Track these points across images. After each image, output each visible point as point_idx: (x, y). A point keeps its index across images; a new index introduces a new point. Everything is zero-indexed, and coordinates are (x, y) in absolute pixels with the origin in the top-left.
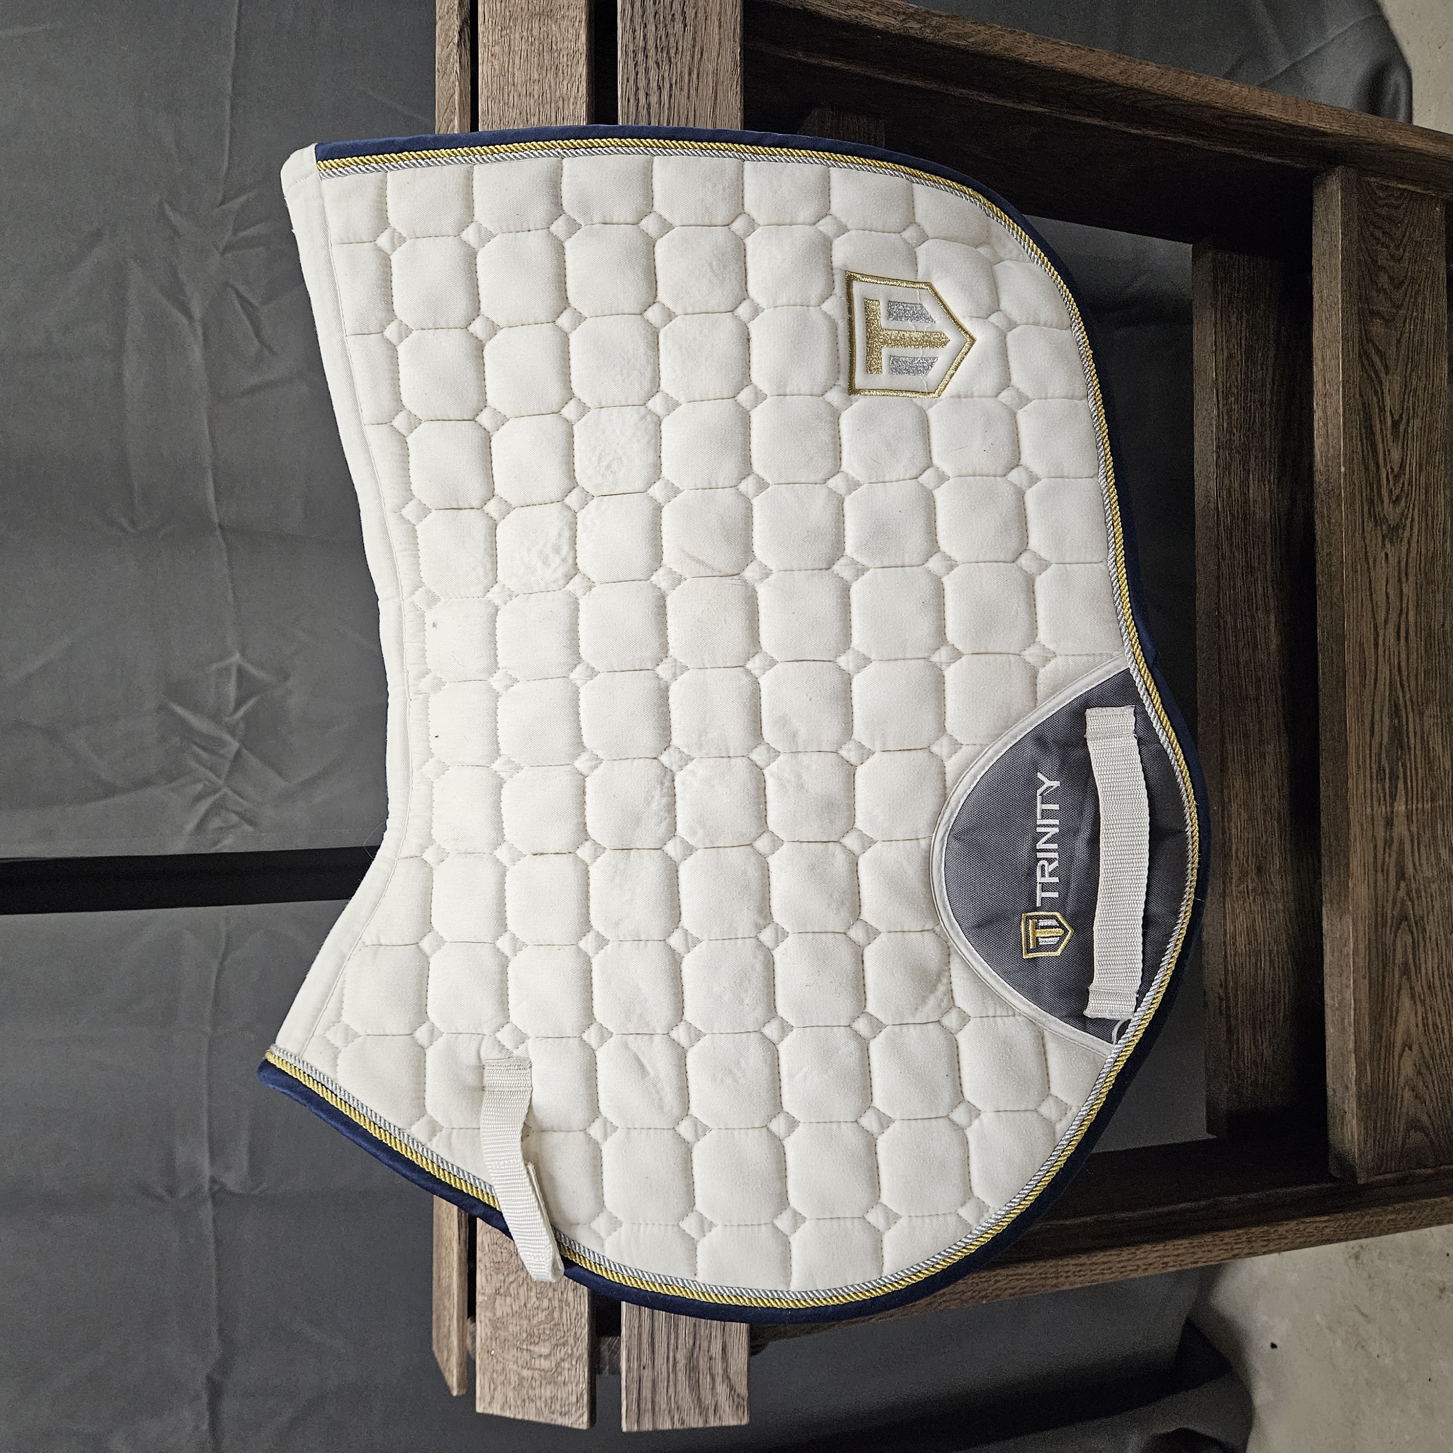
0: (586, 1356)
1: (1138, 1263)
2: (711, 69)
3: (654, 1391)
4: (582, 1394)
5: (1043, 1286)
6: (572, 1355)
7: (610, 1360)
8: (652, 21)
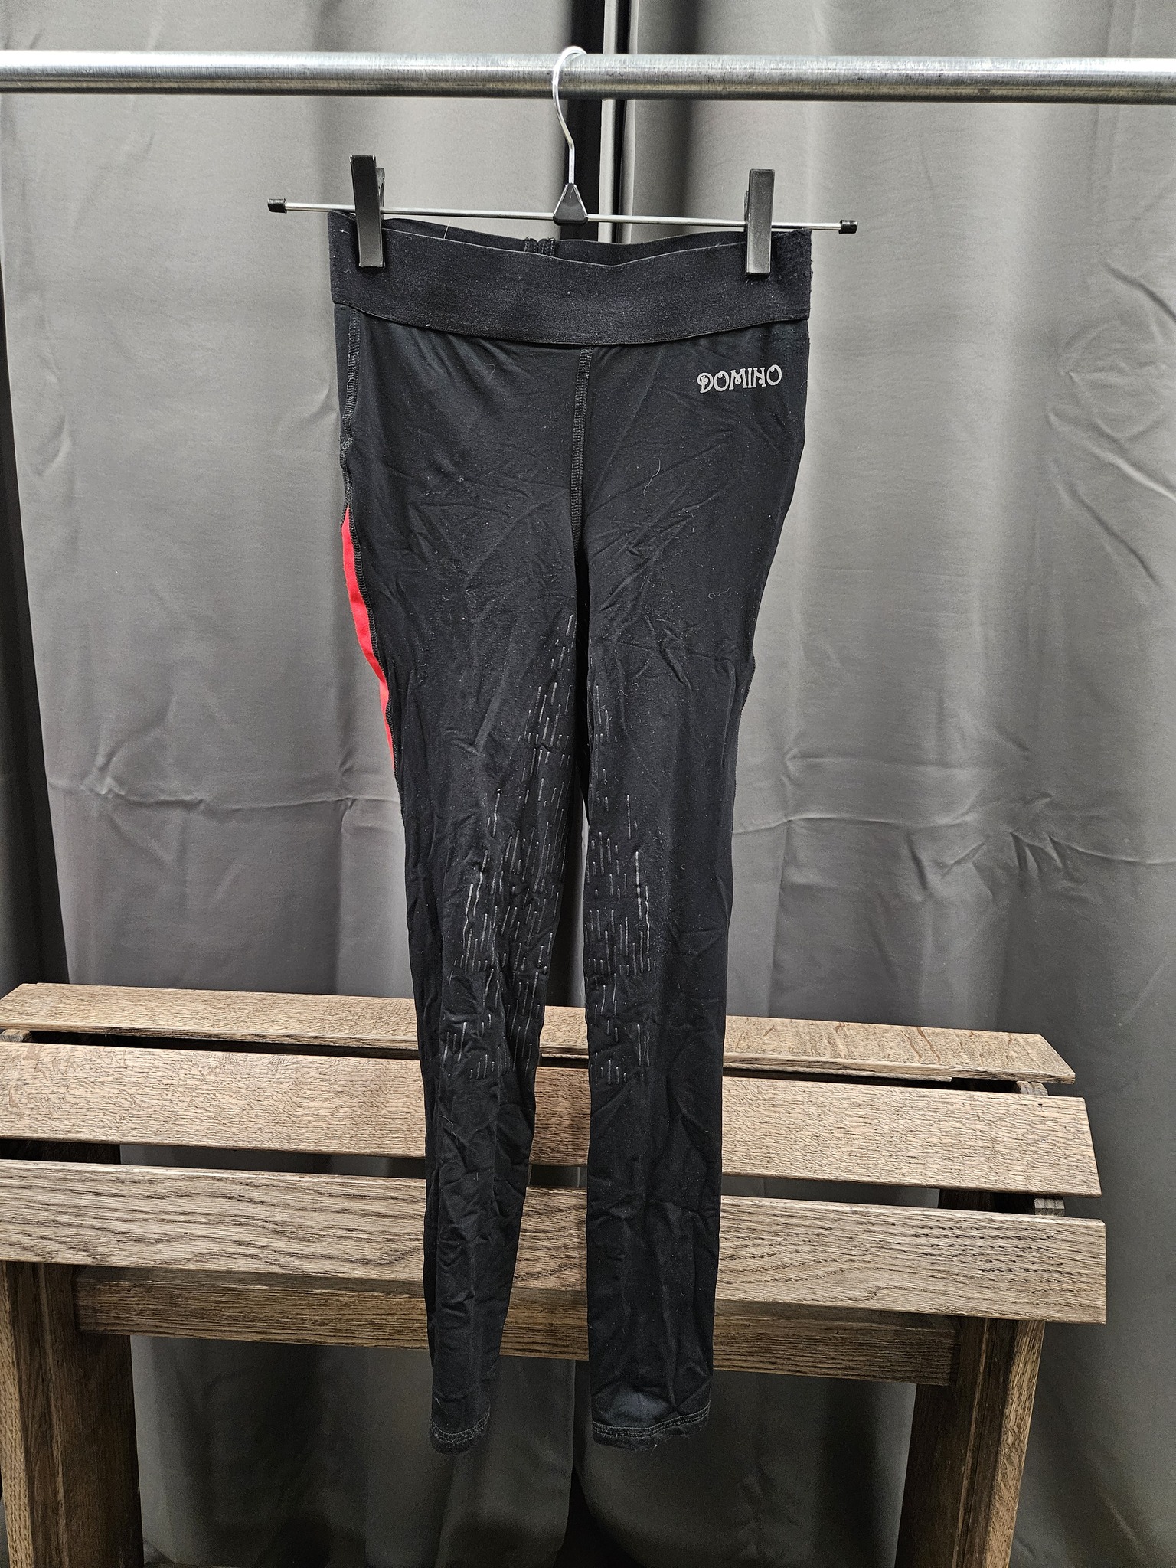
2: (948, 1289)
5: (5, 1467)
8: (986, 1243)
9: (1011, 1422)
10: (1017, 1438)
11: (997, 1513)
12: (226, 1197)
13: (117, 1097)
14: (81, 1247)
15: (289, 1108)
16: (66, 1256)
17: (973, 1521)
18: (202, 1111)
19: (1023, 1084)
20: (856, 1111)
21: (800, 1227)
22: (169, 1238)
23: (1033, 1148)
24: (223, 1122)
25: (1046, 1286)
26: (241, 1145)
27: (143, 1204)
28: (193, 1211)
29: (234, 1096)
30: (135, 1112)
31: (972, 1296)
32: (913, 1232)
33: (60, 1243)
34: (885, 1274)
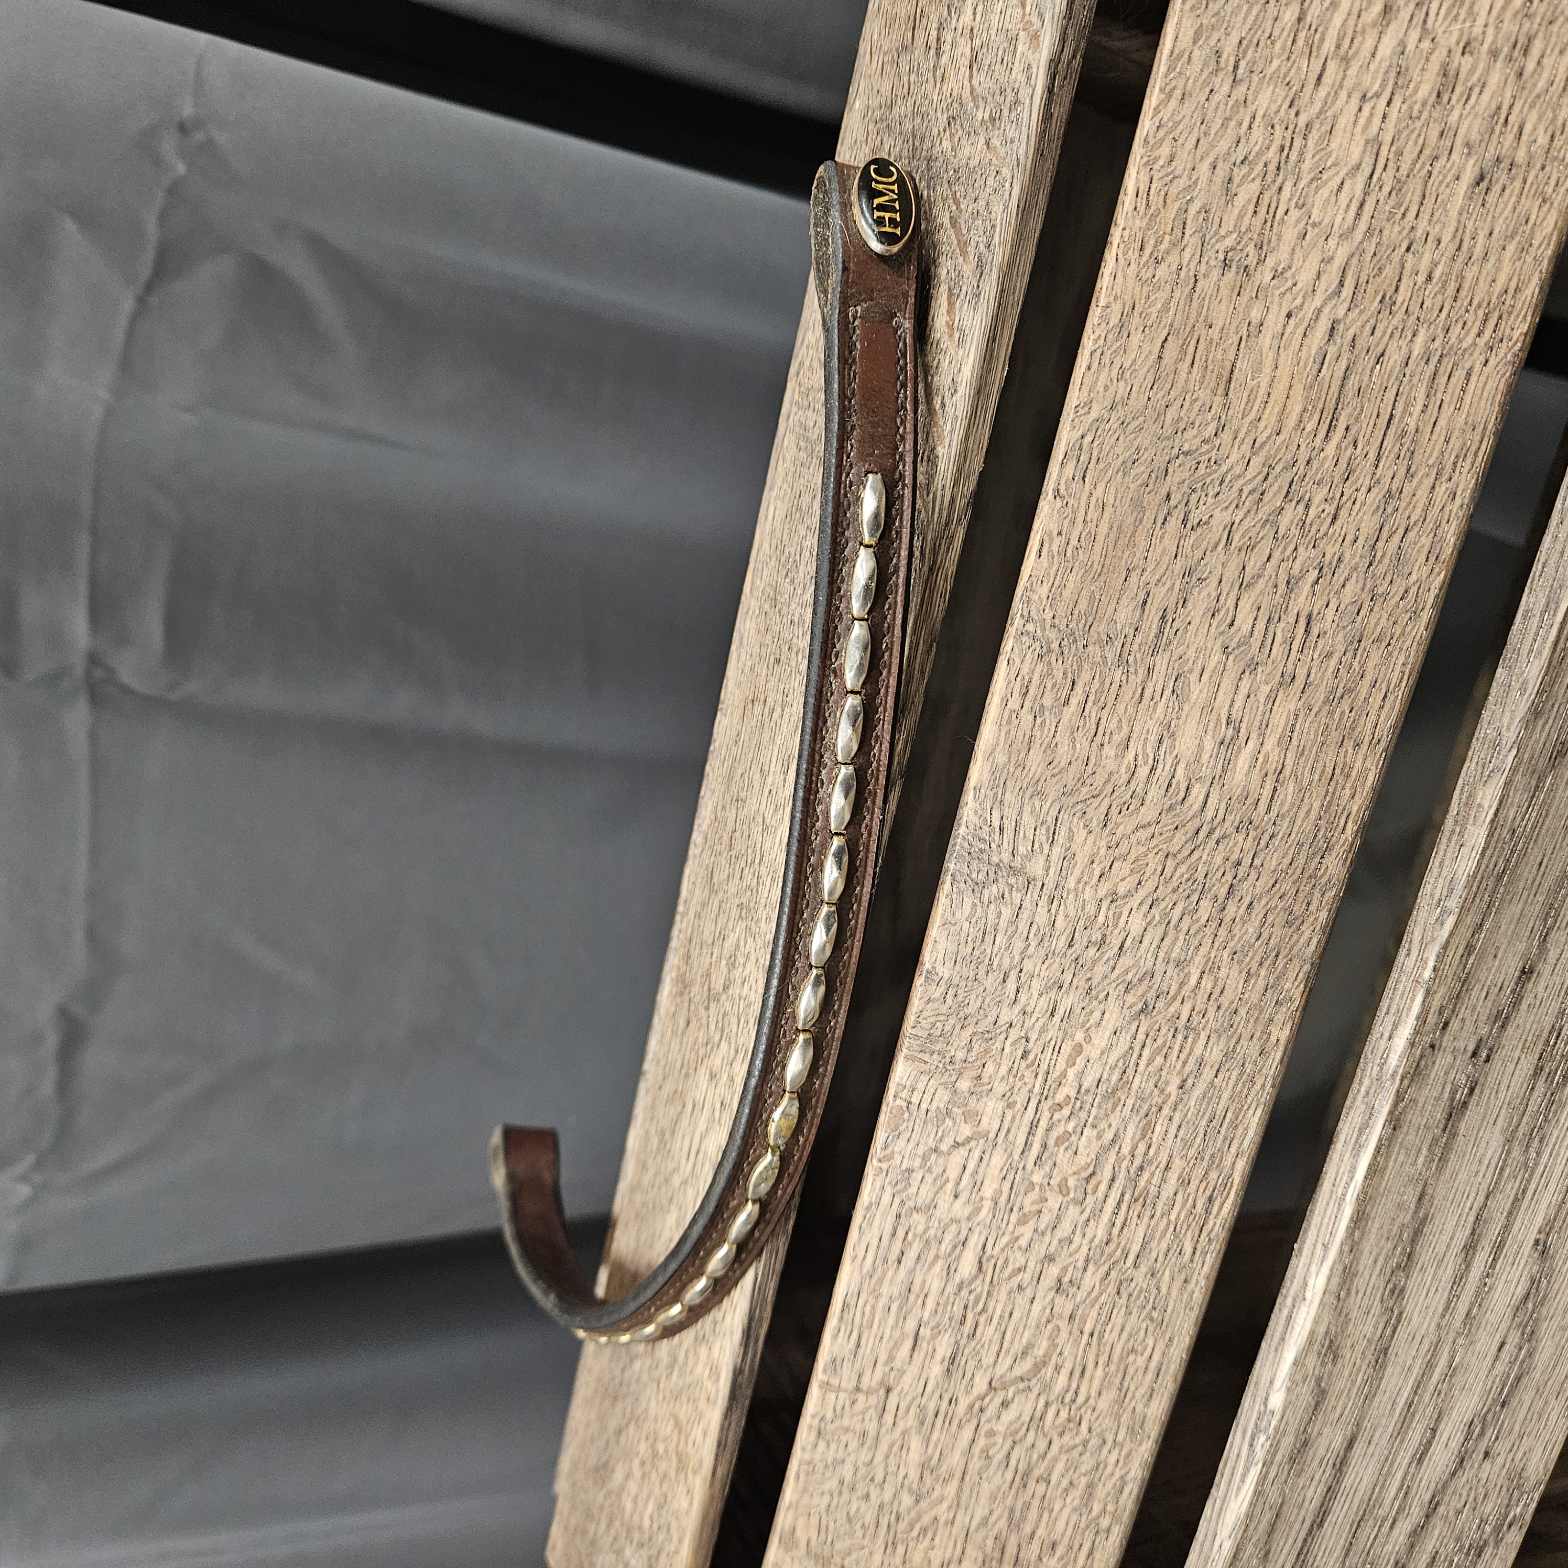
12: (1465, 1104)
13: (991, 1434)
15: (1179, 838)
18: (1112, 1157)
24: (1173, 1089)
26: (1282, 1033)
28: (1472, 1219)
29: (1079, 1036)
30: (1063, 1379)
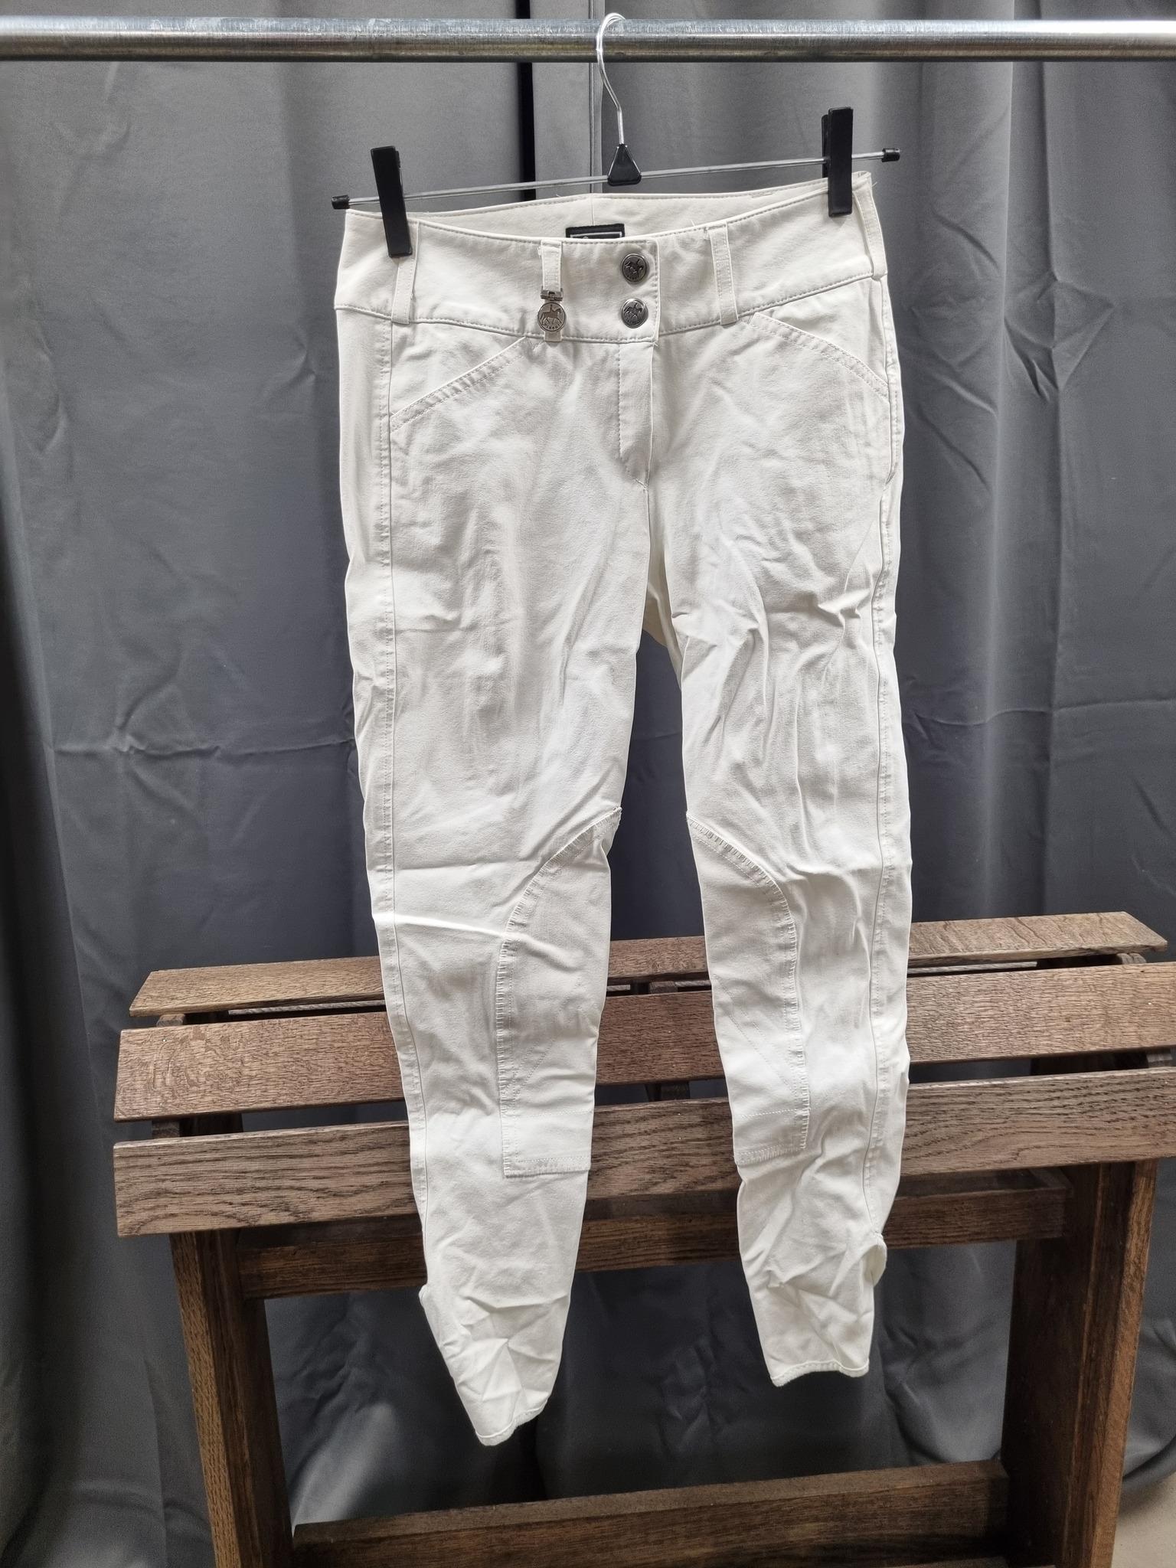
0: (166, 1114)
1: (219, 1503)
2: (1082, 1142)
3: (142, 1167)
4: (139, 1113)
6: (166, 1102)
7: (163, 1131)
8: (1110, 1098)
9: (1132, 1255)
10: (1138, 1268)
11: (1123, 1337)
14: (283, 1208)
16: (269, 1218)
17: (1097, 1352)
19: (1123, 956)
20: (981, 998)
21: (946, 1104)
22: (365, 1189)
23: (1141, 1011)
25: (1164, 1128)
27: (338, 1161)
31: (1101, 1145)
32: (1046, 1096)
33: (261, 1207)
34: (1024, 1137)
